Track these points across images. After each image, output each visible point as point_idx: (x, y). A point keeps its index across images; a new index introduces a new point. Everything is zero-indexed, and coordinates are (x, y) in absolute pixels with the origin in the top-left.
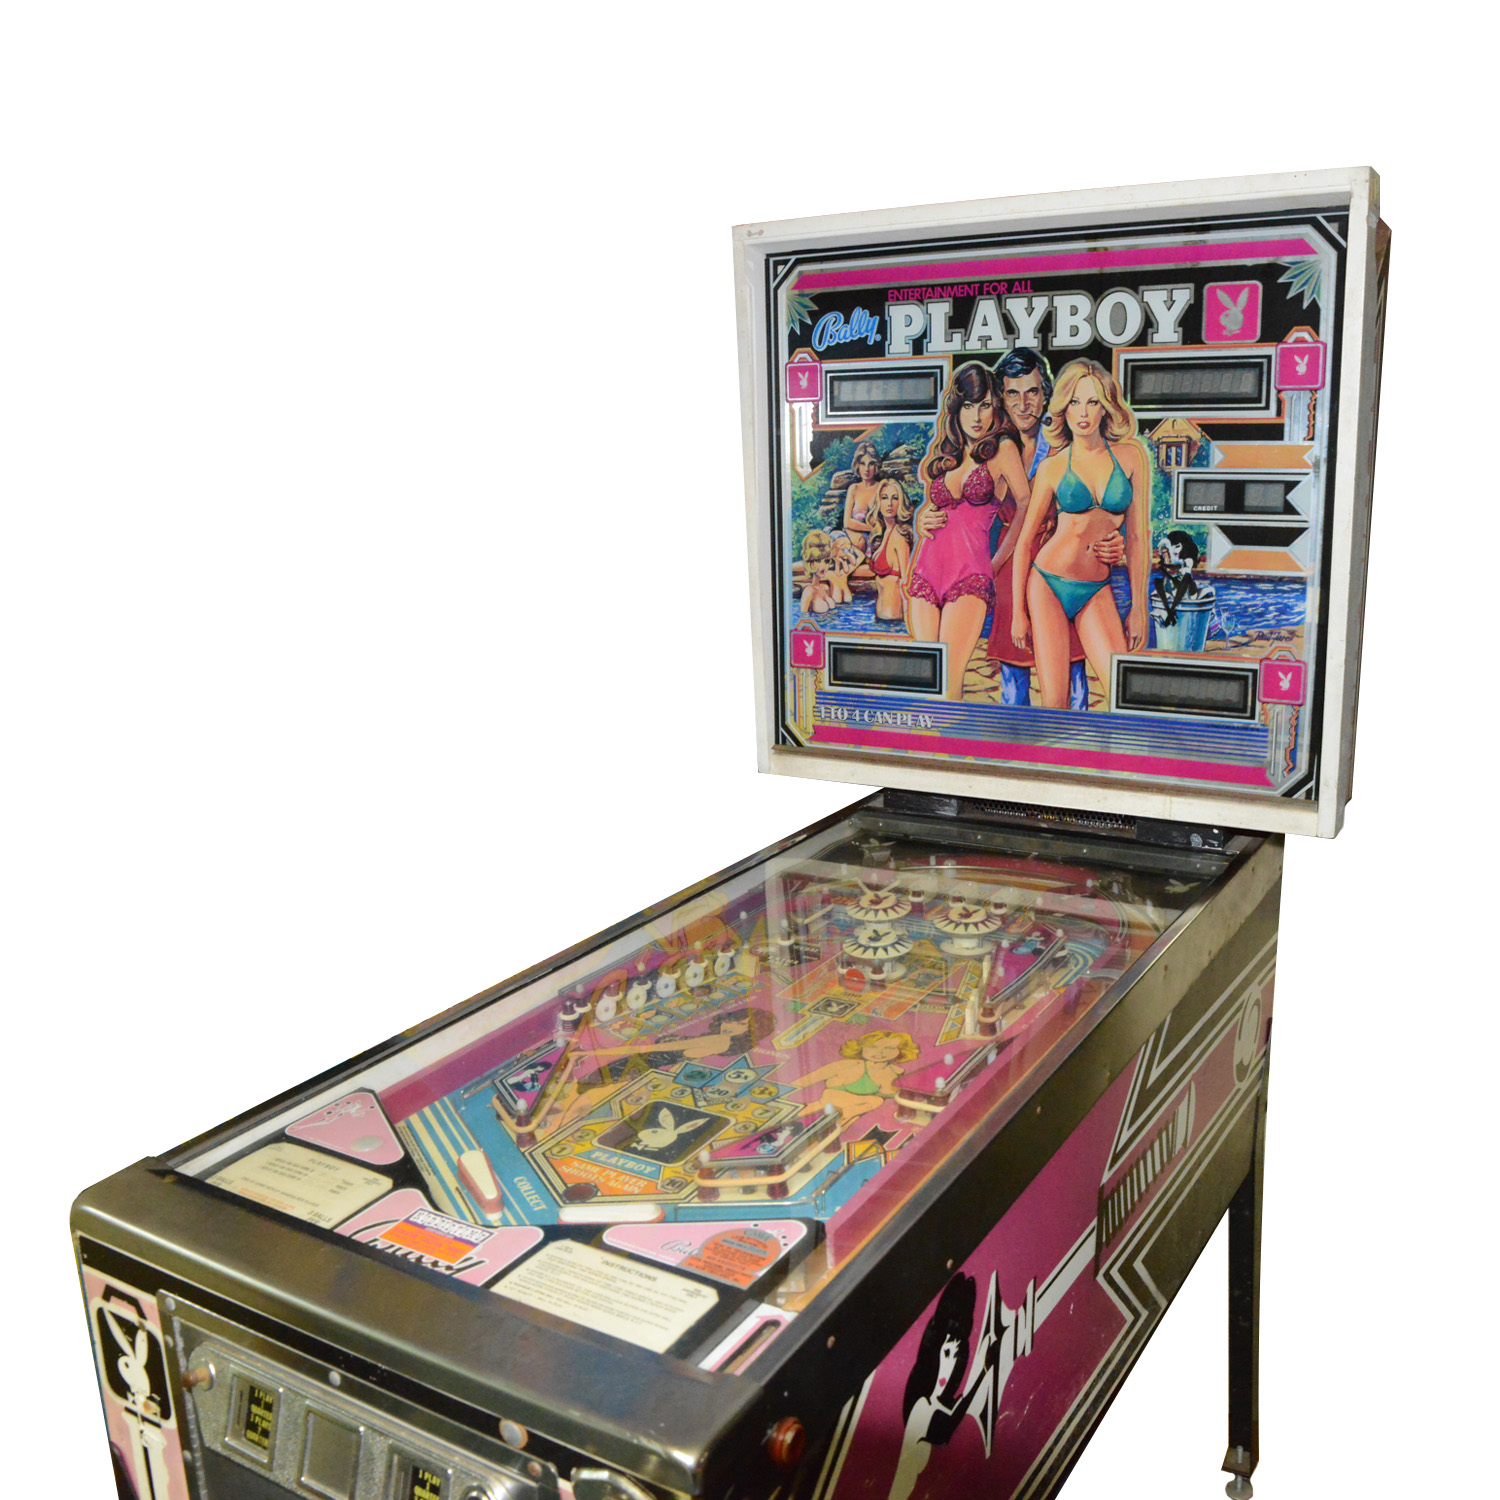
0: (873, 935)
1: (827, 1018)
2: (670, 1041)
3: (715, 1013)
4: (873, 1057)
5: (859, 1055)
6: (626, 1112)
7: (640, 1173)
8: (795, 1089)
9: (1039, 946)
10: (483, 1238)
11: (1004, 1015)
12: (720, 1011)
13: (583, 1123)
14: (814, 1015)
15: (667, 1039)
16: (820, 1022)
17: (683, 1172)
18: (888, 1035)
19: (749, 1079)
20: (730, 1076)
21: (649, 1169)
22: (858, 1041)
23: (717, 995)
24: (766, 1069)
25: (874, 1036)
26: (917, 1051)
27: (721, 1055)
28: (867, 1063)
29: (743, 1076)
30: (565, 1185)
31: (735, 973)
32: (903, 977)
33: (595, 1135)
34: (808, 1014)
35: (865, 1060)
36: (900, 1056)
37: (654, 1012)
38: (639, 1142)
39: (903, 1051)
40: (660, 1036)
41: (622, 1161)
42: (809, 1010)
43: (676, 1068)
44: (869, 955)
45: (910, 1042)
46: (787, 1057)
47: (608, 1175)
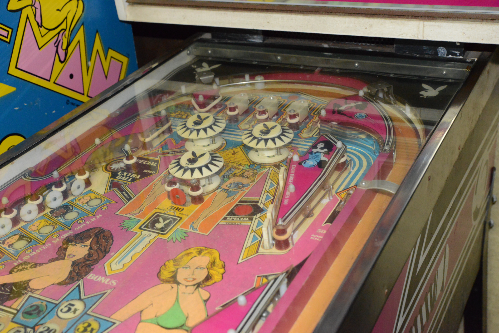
0: (191, 157)
1: (153, 235)
2: (21, 270)
3: (65, 235)
4: (186, 279)
5: (174, 279)
8: (114, 323)
9: (323, 158)
11: (294, 231)
12: (70, 233)
14: (144, 232)
15: (20, 267)
16: (147, 241)
18: (200, 252)
19: (78, 313)
20: (61, 310)
22: (175, 261)
23: (71, 216)
24: (95, 299)
25: (188, 254)
26: (222, 271)
27: (60, 284)
28: (181, 287)
29: (73, 308)
31: (91, 191)
32: (218, 188)
34: (139, 231)
35: (178, 283)
36: (208, 278)
37: (18, 237)
39: (211, 271)
40: (16, 264)
42: (140, 228)
43: (18, 303)
44: (187, 176)
45: (218, 260)
46: (114, 283)
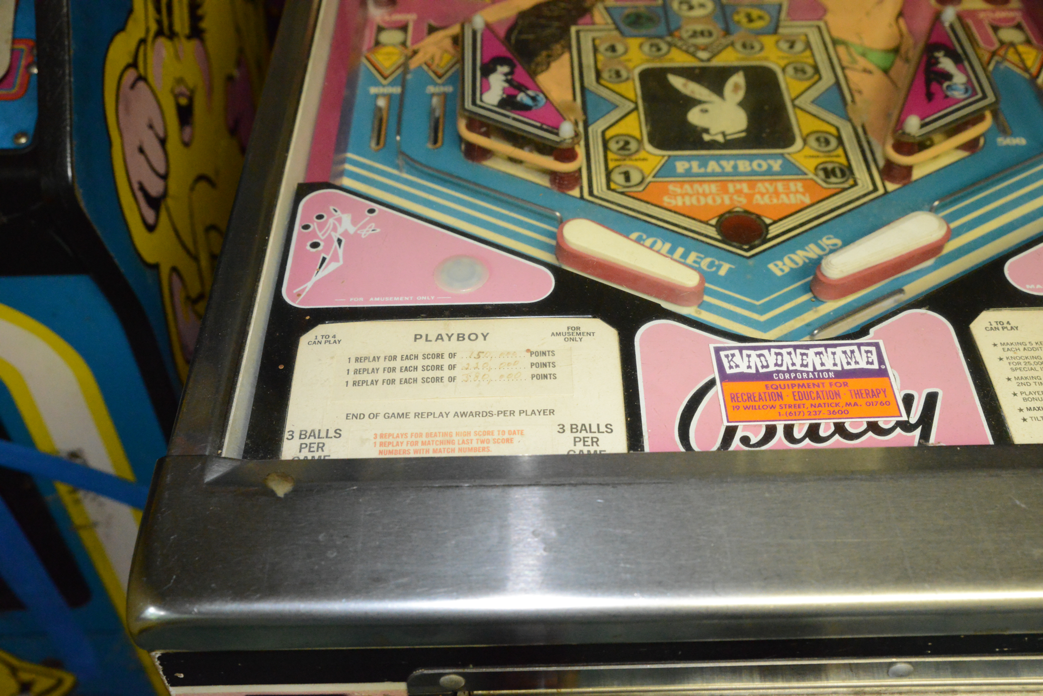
6: (631, 95)
7: (769, 172)
10: (874, 357)
13: (596, 129)
17: (821, 154)
20: (681, 10)
21: (776, 165)
30: (707, 223)
33: (640, 142)
38: (706, 131)
41: (728, 166)
43: (600, 18)
47: (739, 192)
